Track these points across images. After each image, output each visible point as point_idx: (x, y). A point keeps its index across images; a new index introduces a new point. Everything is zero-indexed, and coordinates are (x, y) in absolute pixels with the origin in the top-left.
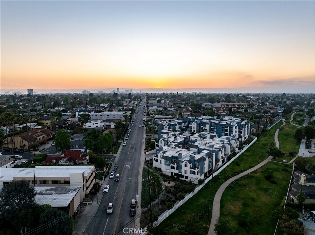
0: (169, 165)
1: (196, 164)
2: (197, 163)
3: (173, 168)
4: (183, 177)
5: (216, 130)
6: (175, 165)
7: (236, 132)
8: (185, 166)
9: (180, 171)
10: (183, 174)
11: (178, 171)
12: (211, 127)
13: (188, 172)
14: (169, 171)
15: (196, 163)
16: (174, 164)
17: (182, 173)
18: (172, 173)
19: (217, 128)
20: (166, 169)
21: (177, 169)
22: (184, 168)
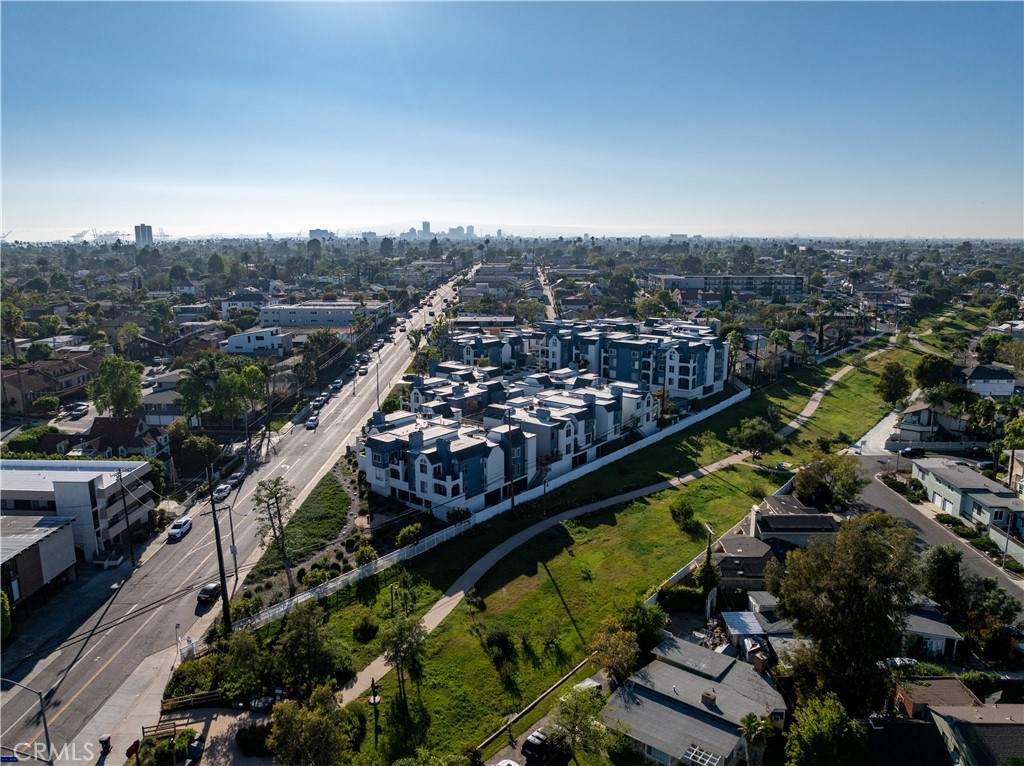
0: (385, 466)
1: (453, 466)
2: (457, 462)
3: (394, 474)
4: (419, 501)
5: (615, 362)
6: (400, 468)
7: (672, 369)
8: (422, 471)
9: (412, 487)
10: (419, 494)
11: (407, 484)
12: (603, 355)
13: (430, 488)
14: (382, 484)
15: (453, 461)
16: (398, 464)
17: (414, 490)
18: (393, 490)
19: (617, 357)
20: (377, 478)
21: (406, 480)
22: (419, 477)
